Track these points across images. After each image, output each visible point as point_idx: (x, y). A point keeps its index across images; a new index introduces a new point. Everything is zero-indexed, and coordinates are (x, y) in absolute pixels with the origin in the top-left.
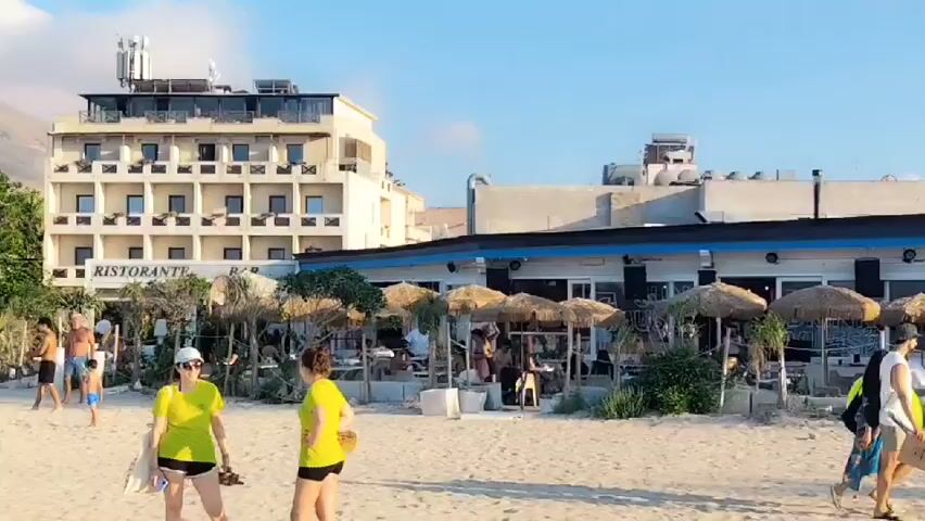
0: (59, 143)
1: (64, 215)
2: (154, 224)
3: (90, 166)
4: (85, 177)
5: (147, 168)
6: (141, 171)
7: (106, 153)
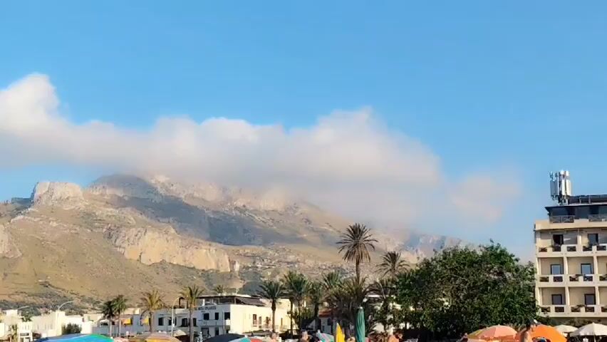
0: (538, 235)
1: (545, 276)
2: (601, 280)
3: (560, 248)
4: (557, 254)
5: (594, 248)
6: (591, 250)
7: (567, 239)
